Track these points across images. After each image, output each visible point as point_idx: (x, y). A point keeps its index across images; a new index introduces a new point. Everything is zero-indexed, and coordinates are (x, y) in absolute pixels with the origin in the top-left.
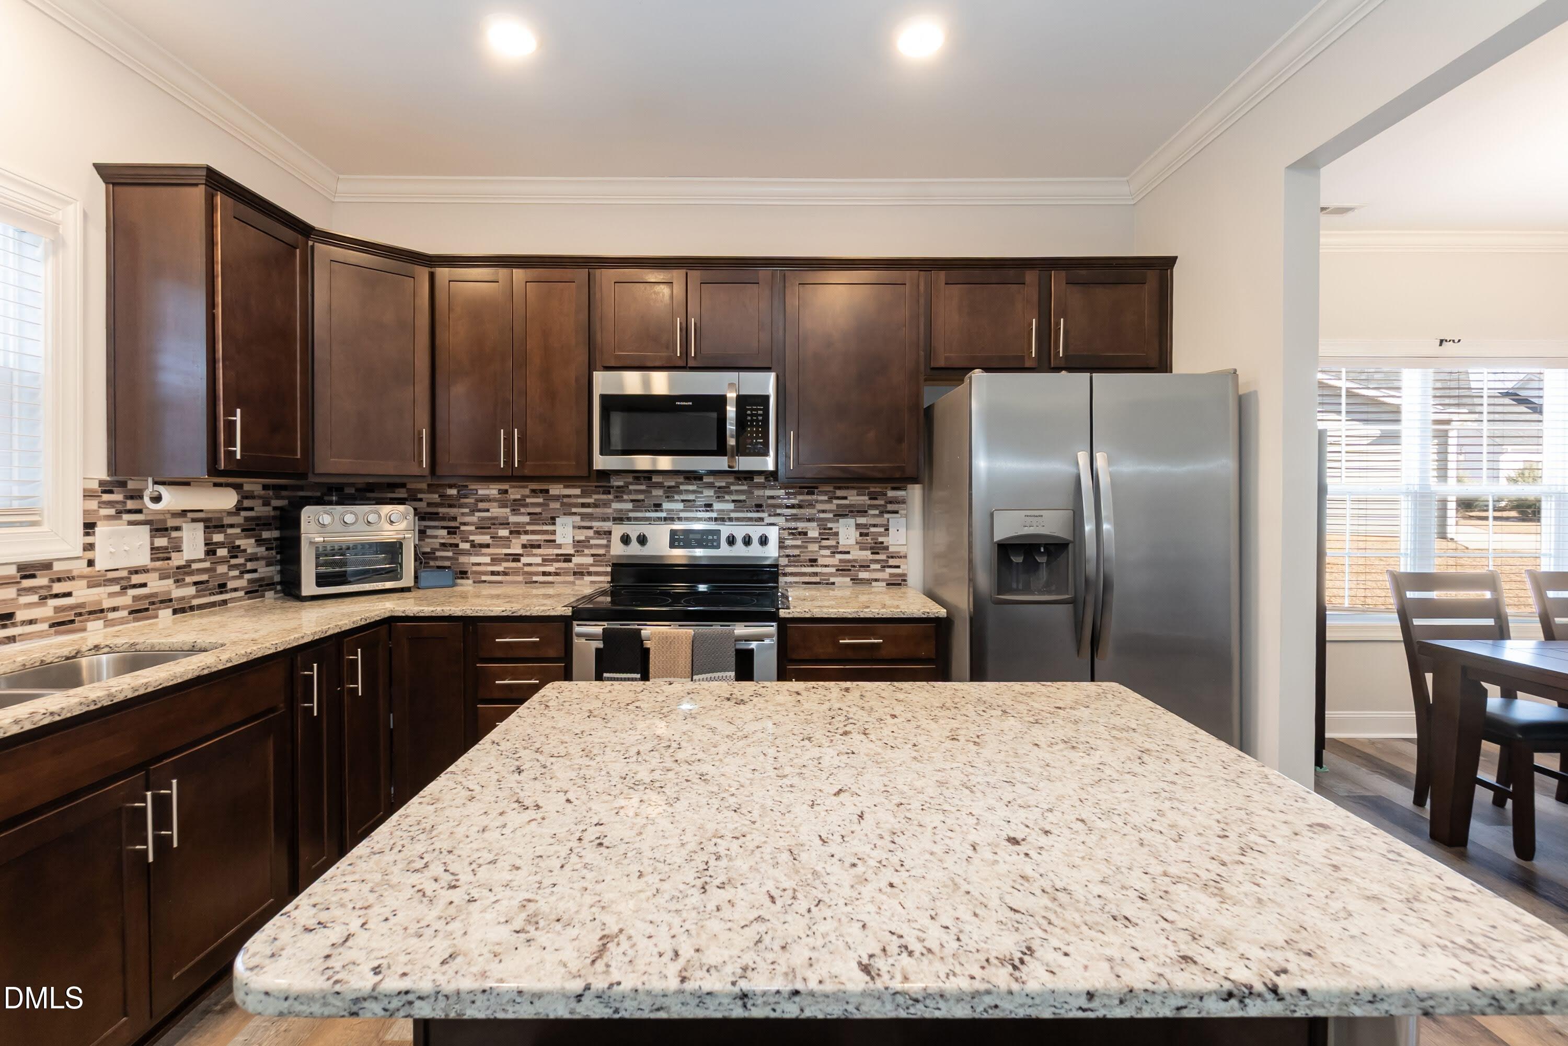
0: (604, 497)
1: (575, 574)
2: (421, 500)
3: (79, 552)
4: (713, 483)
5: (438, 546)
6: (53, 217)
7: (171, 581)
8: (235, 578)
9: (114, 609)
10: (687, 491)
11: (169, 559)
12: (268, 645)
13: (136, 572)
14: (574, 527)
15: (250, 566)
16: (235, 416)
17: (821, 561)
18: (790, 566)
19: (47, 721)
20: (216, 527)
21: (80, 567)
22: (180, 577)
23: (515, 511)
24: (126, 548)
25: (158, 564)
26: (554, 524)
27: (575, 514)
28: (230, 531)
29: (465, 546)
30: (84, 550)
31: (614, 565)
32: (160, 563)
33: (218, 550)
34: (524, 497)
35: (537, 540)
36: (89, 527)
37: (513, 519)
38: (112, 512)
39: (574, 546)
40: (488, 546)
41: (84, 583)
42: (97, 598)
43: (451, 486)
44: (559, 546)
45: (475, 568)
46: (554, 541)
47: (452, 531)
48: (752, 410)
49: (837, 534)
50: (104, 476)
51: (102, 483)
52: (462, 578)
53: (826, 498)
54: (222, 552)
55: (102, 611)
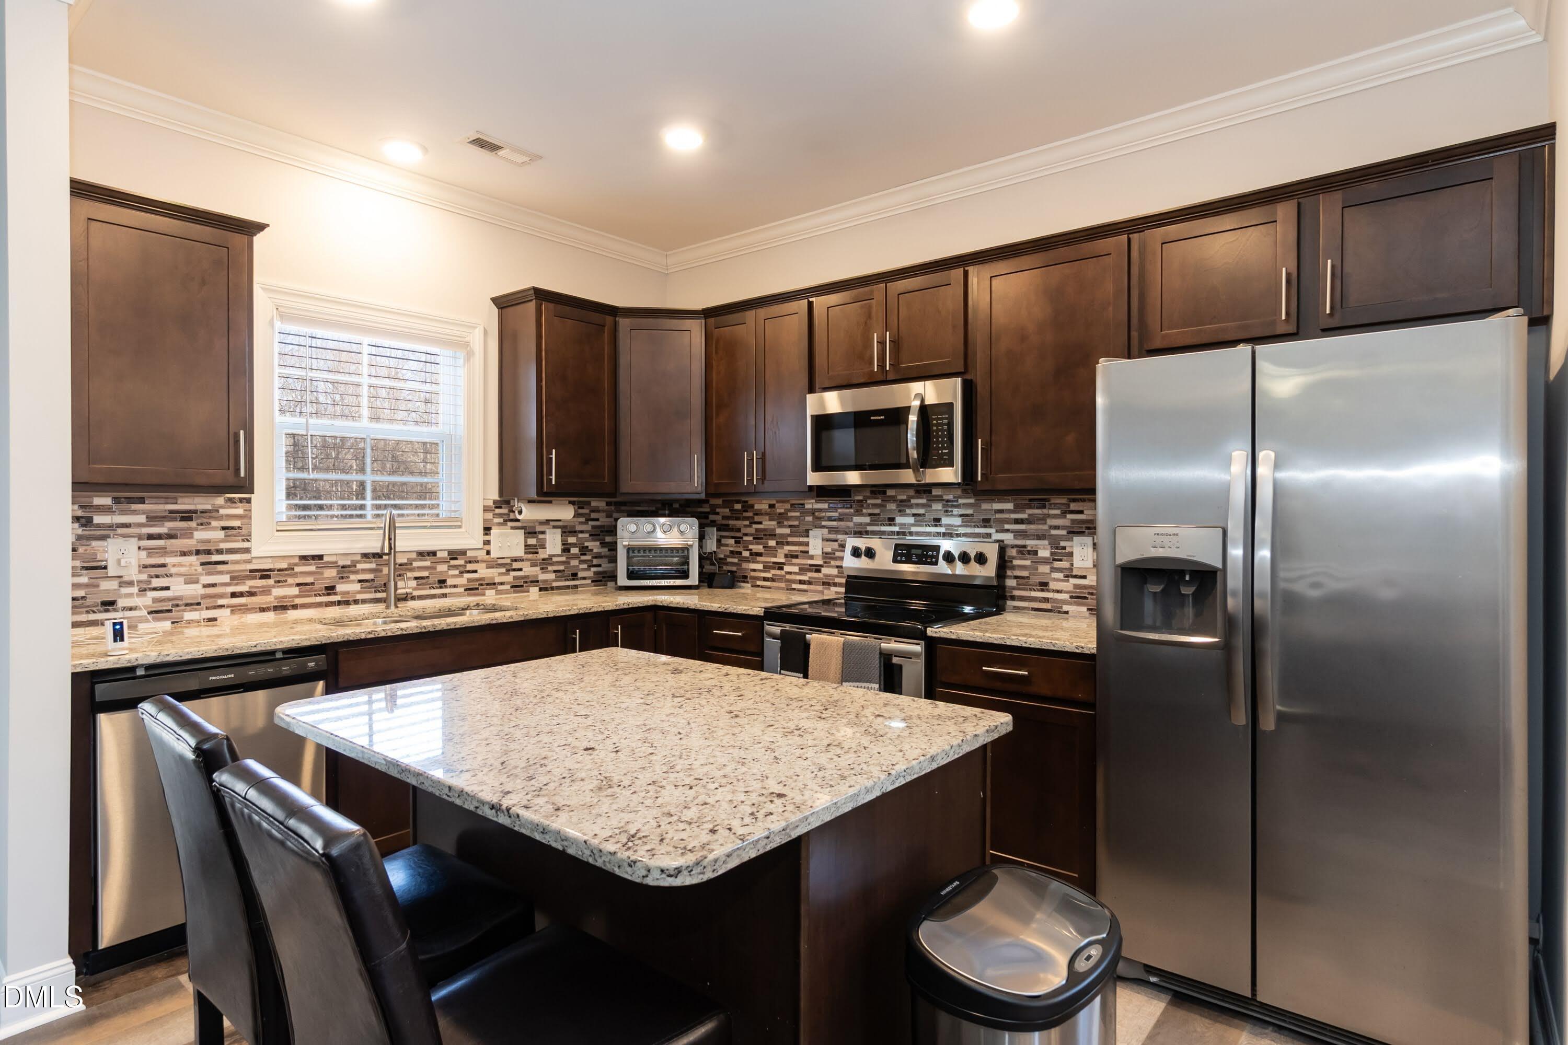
0: (847, 511)
1: (824, 584)
2: (718, 514)
3: (481, 546)
4: (941, 496)
5: (728, 553)
6: (467, 339)
7: (538, 568)
8: (584, 570)
9: (502, 584)
10: (918, 505)
11: (537, 553)
12: (541, 611)
13: (516, 561)
14: (823, 540)
15: (595, 562)
16: (552, 455)
17: (1052, 585)
18: (1020, 589)
19: (399, 633)
20: (570, 532)
21: (482, 554)
22: (545, 566)
23: (780, 524)
24: (509, 544)
25: (530, 556)
26: (808, 536)
27: (824, 527)
28: (580, 535)
29: (746, 554)
30: (484, 544)
31: (849, 576)
32: (531, 555)
33: (572, 549)
34: (787, 511)
35: (796, 551)
36: (487, 530)
37: (779, 531)
38: (501, 520)
39: (824, 558)
40: (760, 555)
41: (484, 565)
42: (491, 575)
43: (738, 502)
44: (812, 557)
45: (753, 574)
46: (807, 552)
47: (738, 541)
48: (937, 419)
49: (1071, 554)
50: (497, 498)
51: (495, 502)
52: (744, 582)
53: (1058, 512)
54: (575, 551)
55: (494, 584)
